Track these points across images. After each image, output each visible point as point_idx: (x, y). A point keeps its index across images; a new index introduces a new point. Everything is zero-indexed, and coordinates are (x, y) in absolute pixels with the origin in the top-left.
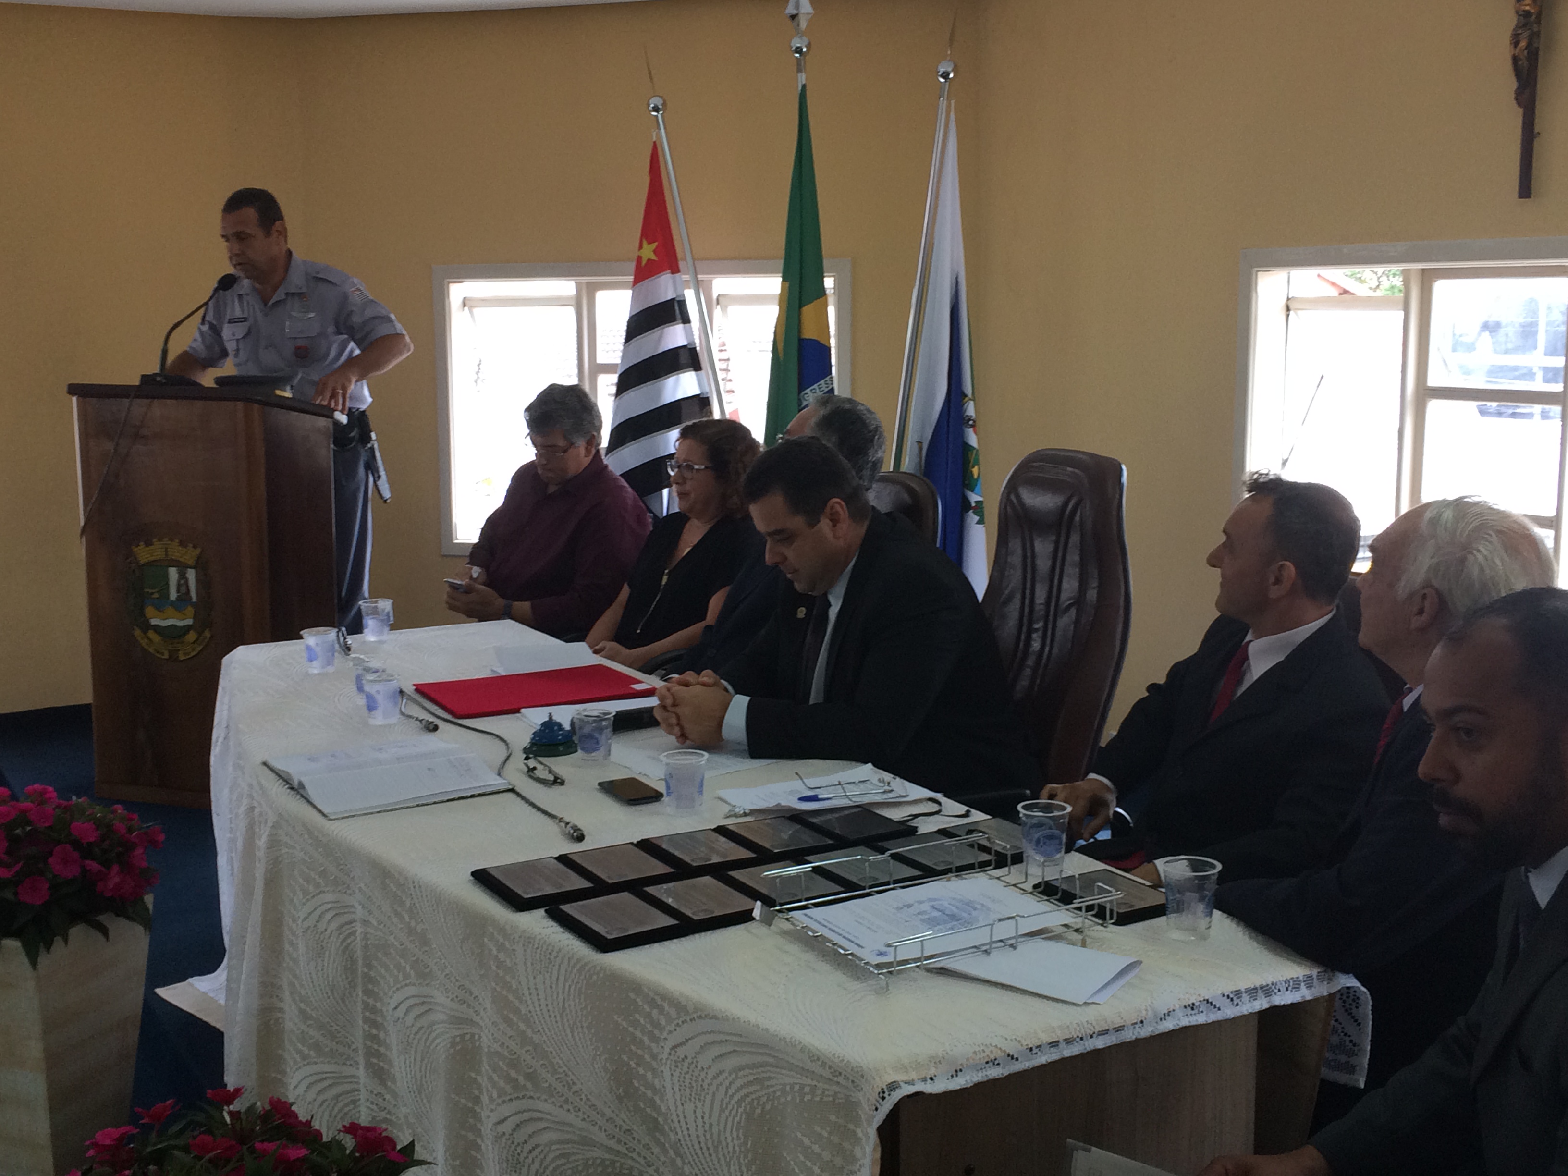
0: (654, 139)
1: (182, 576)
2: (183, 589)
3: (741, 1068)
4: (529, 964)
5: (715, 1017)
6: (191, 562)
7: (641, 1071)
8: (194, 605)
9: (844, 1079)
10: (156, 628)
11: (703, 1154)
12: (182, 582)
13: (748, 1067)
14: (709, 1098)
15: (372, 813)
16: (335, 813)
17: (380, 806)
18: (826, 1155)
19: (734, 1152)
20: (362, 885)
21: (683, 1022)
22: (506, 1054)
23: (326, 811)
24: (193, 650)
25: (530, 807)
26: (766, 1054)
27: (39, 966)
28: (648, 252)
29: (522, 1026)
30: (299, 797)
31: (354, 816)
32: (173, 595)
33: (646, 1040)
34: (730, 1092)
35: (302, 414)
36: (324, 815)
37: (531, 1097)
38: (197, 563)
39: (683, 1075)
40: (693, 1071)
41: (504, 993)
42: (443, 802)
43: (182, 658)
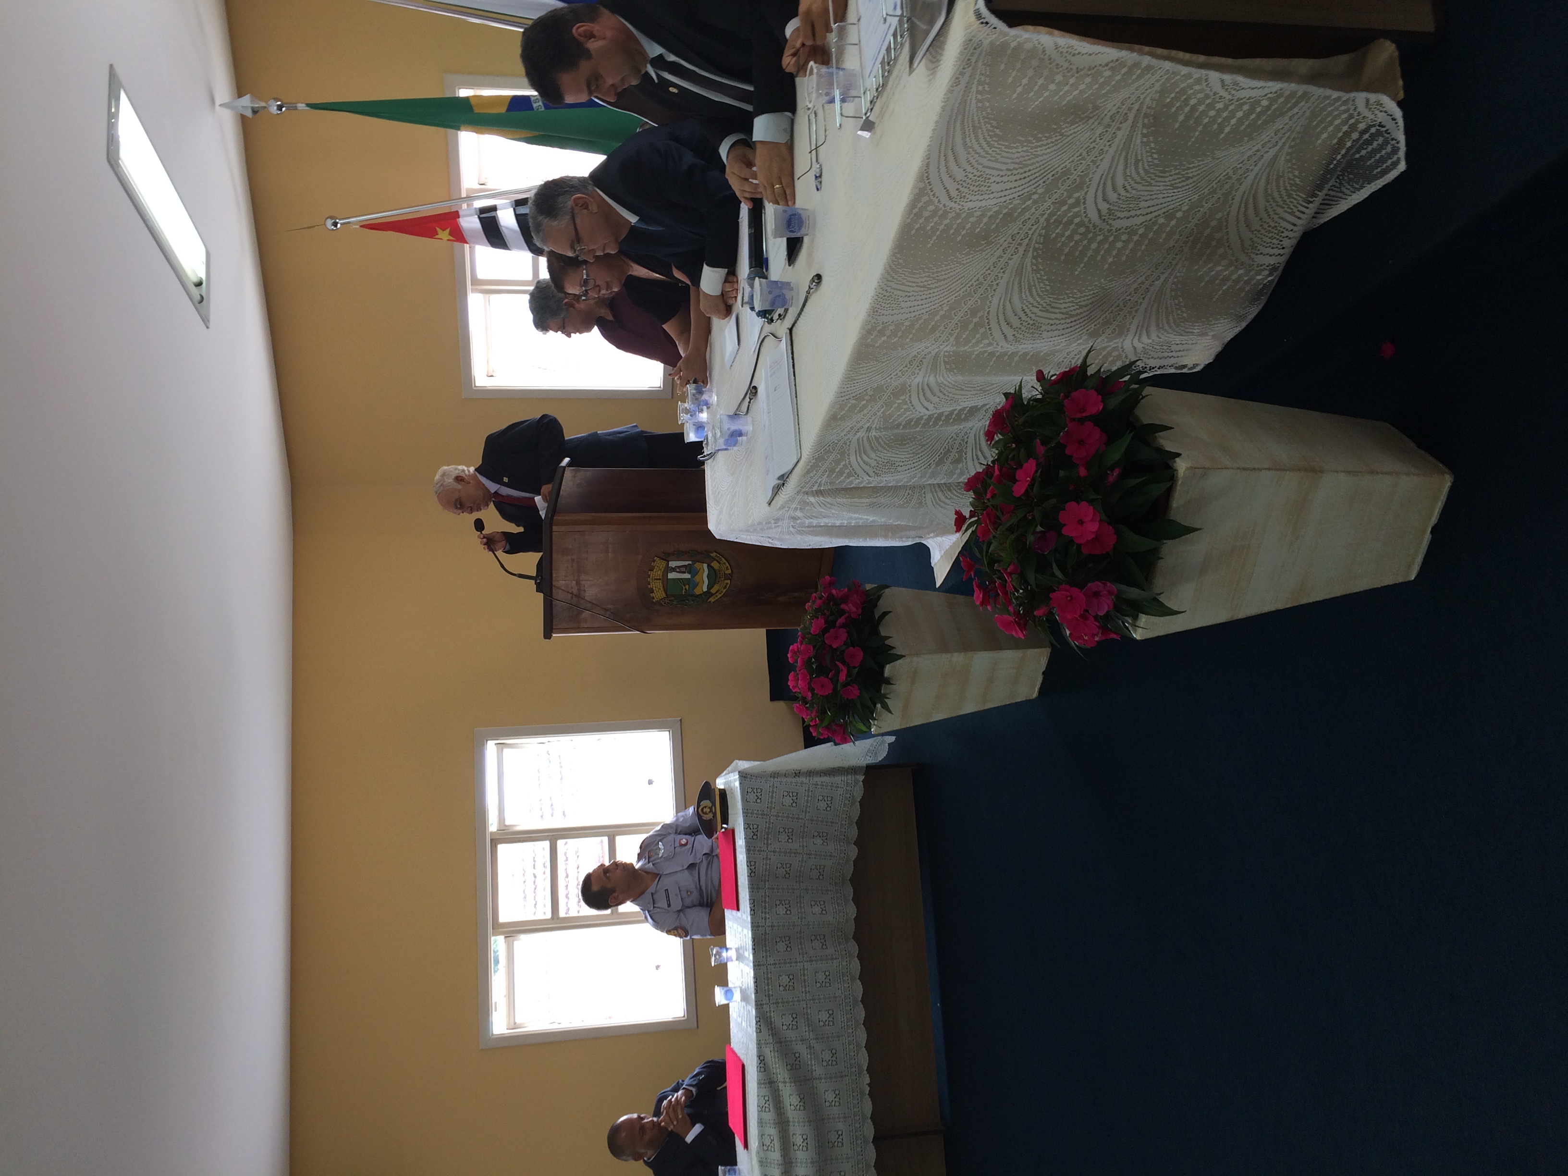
0: (358, 227)
1: (674, 570)
2: (683, 569)
3: (965, 144)
4: (893, 312)
5: (928, 165)
6: (664, 563)
7: (968, 226)
8: (695, 562)
9: (973, 56)
10: (710, 587)
11: (1029, 176)
12: (678, 570)
13: (964, 139)
14: (988, 171)
15: (799, 429)
16: (797, 453)
17: (794, 423)
18: (1030, 72)
19: (1027, 151)
20: (842, 434)
21: (932, 191)
22: (958, 330)
23: (796, 461)
24: (724, 563)
25: (801, 316)
26: (955, 123)
27: (903, 654)
28: (444, 235)
29: (938, 318)
30: (788, 480)
31: (800, 441)
32: (687, 576)
33: (946, 222)
34: (983, 154)
35: (562, 487)
36: (798, 462)
37: (988, 313)
38: (665, 560)
39: (970, 192)
40: (968, 184)
41: (914, 331)
42: (795, 379)
43: (729, 571)
